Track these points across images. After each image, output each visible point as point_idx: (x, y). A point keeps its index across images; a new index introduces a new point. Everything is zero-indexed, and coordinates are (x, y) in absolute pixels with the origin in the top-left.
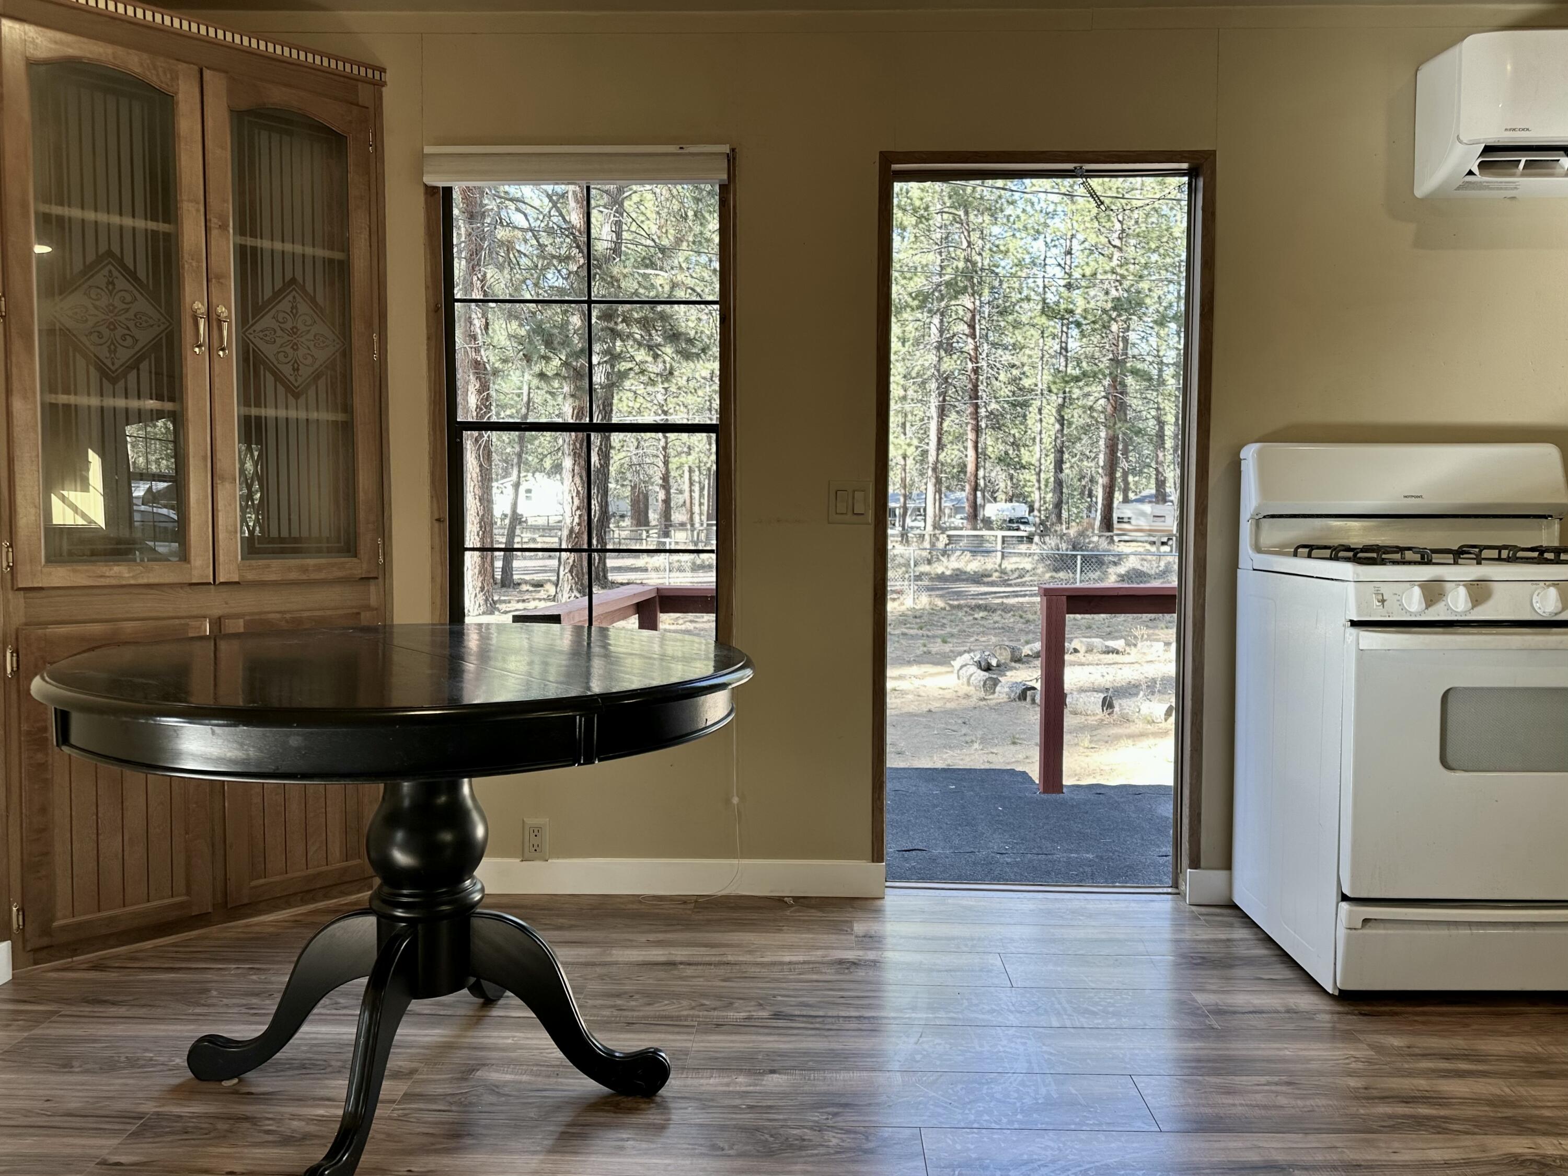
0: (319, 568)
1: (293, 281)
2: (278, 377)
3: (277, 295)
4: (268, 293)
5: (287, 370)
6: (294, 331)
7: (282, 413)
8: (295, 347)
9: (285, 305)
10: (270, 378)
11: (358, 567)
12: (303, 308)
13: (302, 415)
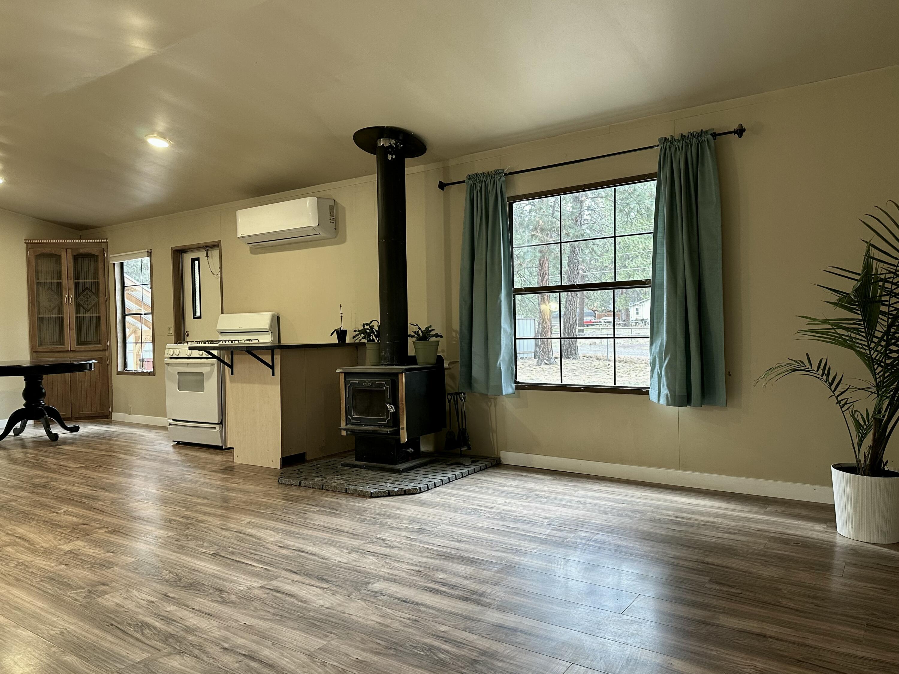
0: (93, 347)
1: (87, 287)
2: (84, 308)
3: (83, 291)
4: (81, 291)
5: (86, 306)
6: (87, 297)
7: (85, 315)
8: (87, 301)
9: (85, 293)
10: (82, 308)
11: (100, 347)
12: (89, 293)
13: (89, 315)
